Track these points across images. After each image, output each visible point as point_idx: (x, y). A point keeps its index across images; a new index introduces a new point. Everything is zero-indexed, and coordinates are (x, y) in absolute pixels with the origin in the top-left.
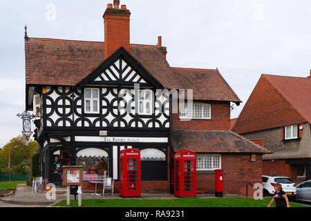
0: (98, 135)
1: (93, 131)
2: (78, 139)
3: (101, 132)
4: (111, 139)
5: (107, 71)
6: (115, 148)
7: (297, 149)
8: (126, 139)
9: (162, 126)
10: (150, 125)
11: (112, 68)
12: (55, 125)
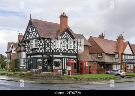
0: (59, 55)
1: (58, 53)
5: (63, 35)
6: (64, 59)
7: (102, 60)
8: (66, 56)
9: (75, 53)
10: (72, 52)
11: (64, 34)
12: (48, 51)
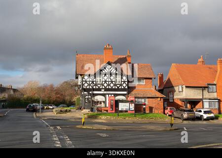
0: (101, 91)
1: (99, 90)
2: (95, 92)
3: (102, 90)
4: (106, 92)
6: (107, 95)
8: (111, 92)
9: (124, 88)
10: (120, 87)
